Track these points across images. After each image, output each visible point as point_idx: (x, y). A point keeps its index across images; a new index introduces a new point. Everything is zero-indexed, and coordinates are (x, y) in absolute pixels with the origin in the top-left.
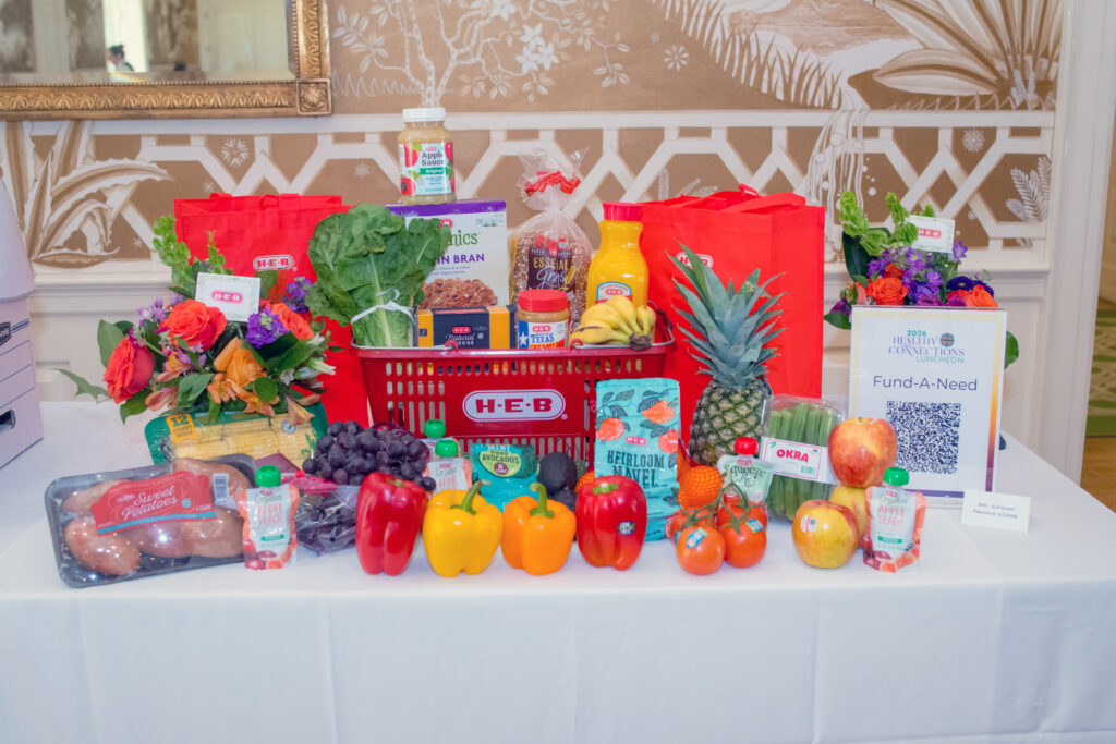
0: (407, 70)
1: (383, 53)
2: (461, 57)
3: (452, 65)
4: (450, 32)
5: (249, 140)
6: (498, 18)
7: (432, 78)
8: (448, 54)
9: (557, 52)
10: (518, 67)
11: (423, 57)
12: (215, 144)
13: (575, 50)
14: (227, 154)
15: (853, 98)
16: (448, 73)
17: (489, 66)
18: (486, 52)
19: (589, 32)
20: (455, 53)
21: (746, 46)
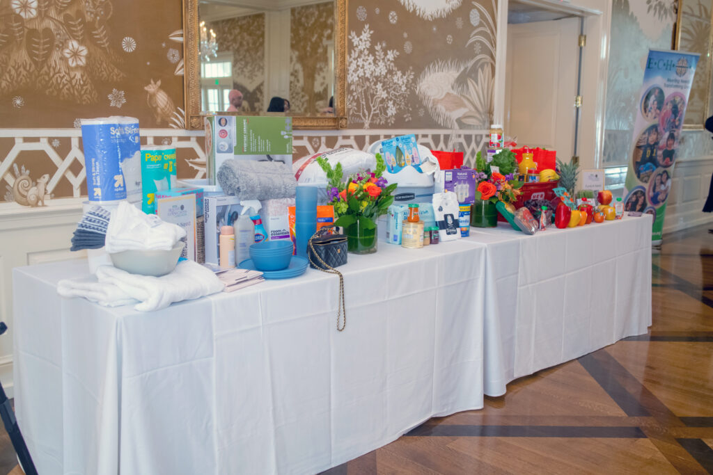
0: (361, 114)
1: (356, 108)
2: (375, 110)
3: (372, 113)
4: (372, 103)
5: (319, 138)
6: (383, 98)
7: (367, 117)
8: (371, 109)
9: (396, 109)
10: (387, 114)
11: (365, 110)
12: (310, 139)
13: (400, 109)
14: (313, 143)
15: (456, 126)
16: (371, 116)
17: (381, 114)
18: (380, 110)
19: (403, 103)
20: (373, 109)
21: (436, 109)
